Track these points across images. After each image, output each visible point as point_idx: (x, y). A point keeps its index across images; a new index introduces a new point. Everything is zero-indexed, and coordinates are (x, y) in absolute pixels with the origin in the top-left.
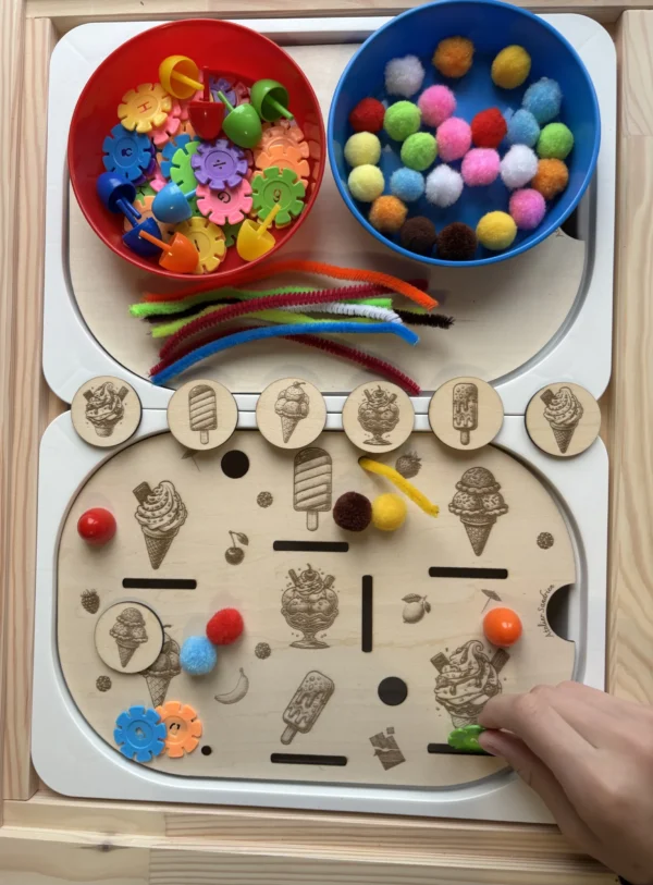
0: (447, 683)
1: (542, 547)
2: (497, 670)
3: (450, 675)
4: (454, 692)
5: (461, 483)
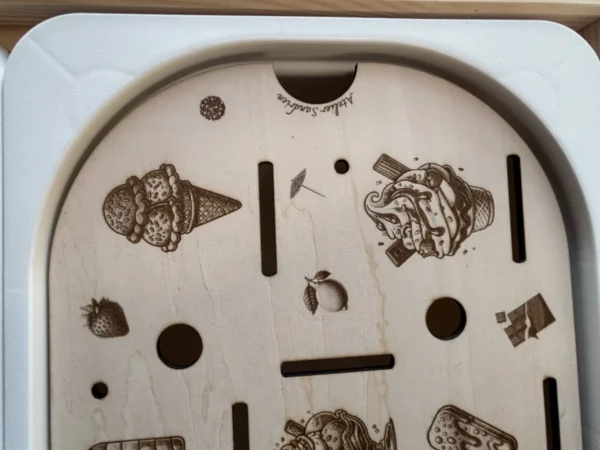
0: (427, 241)
1: (223, 113)
2: (405, 170)
3: (417, 237)
4: (441, 231)
5: (128, 233)
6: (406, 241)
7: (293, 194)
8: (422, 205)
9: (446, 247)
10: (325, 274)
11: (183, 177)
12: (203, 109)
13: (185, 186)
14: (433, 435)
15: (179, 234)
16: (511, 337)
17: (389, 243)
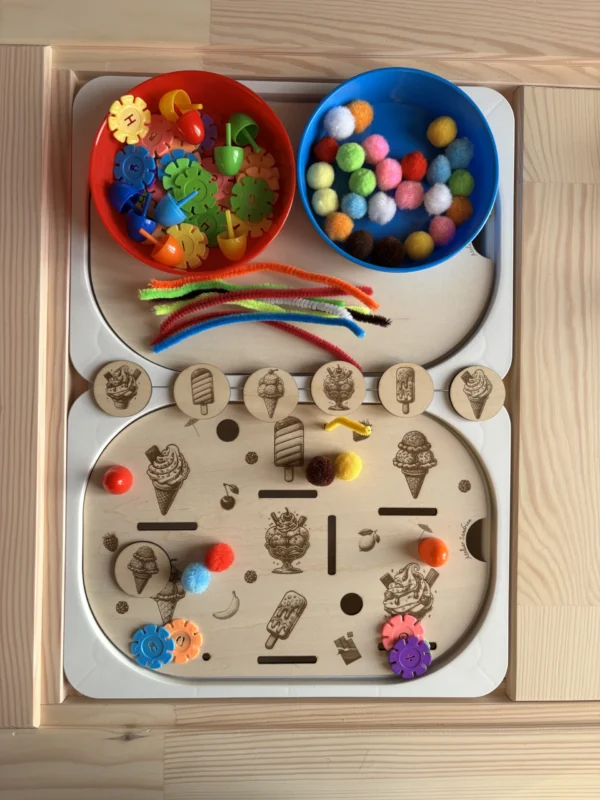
0: (392, 596)
1: (462, 491)
2: (430, 585)
3: (395, 590)
4: (398, 603)
5: (402, 443)
6: (393, 584)
7: (420, 525)
8: (412, 594)
9: (389, 606)
10: (378, 540)
11: (430, 470)
12: (464, 481)
13: (425, 471)
14: (292, 594)
15: (402, 467)
16: (340, 639)
17: (393, 575)
